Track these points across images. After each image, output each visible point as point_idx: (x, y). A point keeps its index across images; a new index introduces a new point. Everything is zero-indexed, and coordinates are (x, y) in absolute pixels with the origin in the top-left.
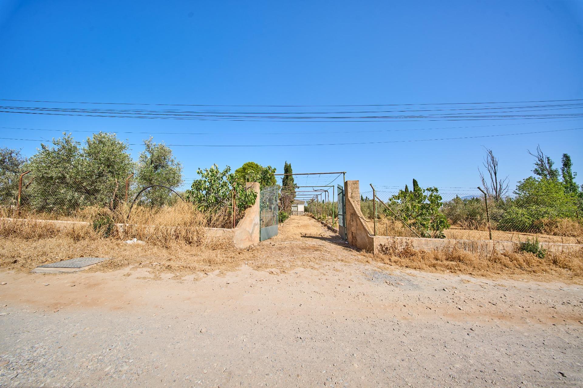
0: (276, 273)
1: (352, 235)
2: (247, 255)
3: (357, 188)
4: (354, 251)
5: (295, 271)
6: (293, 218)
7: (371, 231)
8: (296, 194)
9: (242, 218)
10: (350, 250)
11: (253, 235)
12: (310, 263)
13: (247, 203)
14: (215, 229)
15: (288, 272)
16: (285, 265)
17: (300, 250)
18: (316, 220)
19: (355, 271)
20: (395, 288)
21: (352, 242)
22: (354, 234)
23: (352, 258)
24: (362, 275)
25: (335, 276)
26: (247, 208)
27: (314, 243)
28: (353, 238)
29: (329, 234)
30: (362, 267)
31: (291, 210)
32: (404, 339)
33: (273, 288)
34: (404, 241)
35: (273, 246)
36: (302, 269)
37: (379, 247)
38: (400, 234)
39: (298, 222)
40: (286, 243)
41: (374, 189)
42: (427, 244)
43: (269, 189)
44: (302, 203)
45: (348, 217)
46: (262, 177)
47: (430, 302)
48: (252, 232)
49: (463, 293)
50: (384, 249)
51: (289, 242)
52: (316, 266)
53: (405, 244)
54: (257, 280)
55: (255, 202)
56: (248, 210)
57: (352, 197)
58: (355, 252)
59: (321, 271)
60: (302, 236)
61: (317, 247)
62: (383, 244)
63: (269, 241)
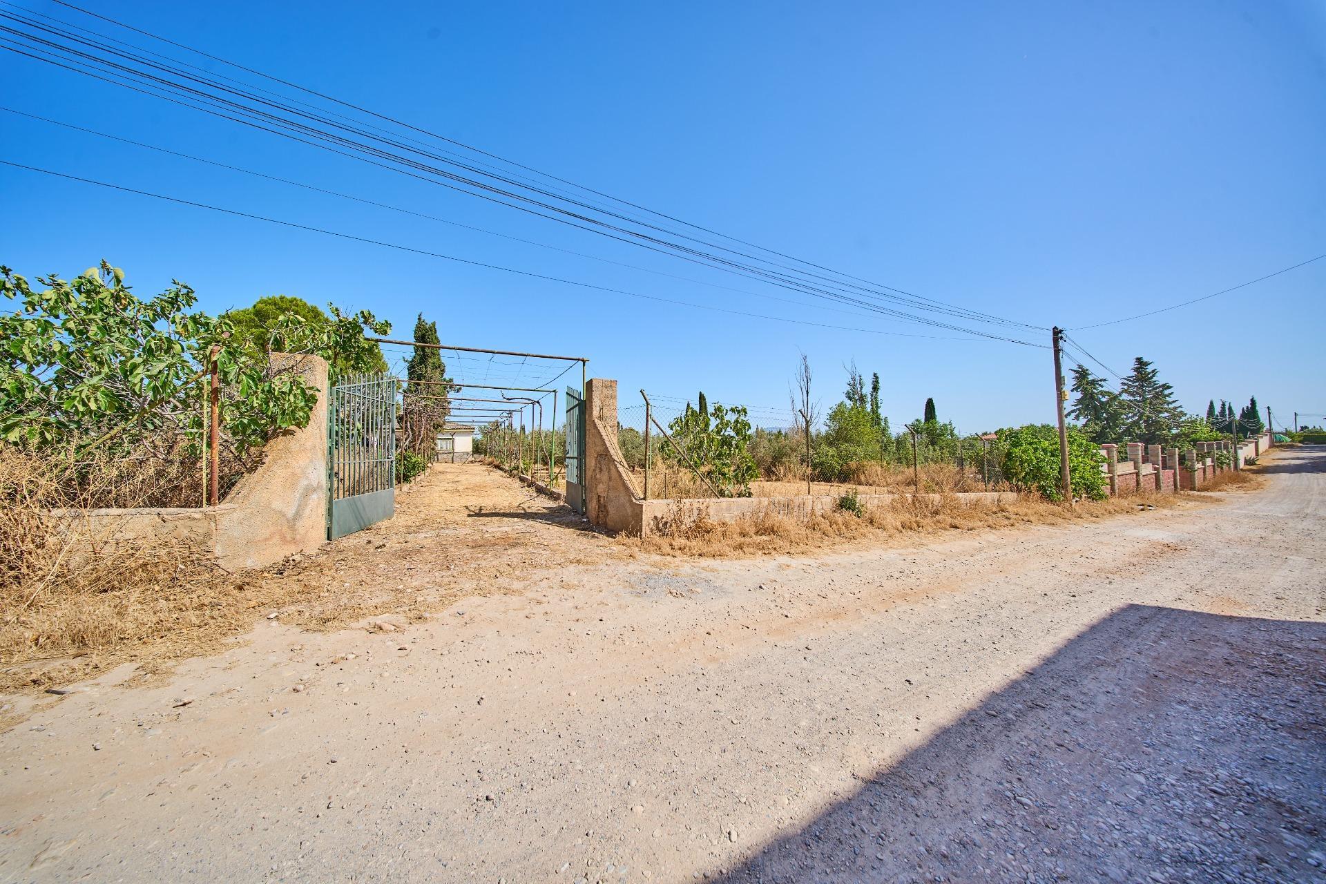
0: (393, 628)
1: (599, 501)
2: (275, 588)
3: (613, 397)
4: (601, 536)
5: (457, 610)
6: (441, 470)
7: (639, 490)
8: (451, 406)
9: (252, 470)
10: (594, 537)
11: (299, 524)
12: (500, 580)
13: (273, 419)
14: (114, 511)
15: (435, 616)
16: (422, 599)
17: (466, 550)
18: (505, 472)
19: (609, 580)
20: (689, 602)
21: (598, 517)
22: (602, 499)
23: (599, 552)
24: (625, 587)
25: (565, 602)
26: (275, 434)
27: (506, 529)
28: (599, 507)
29: (541, 504)
30: (623, 569)
31: (433, 449)
32: (719, 704)
33: (386, 674)
34: (696, 505)
35: (379, 550)
36: (477, 600)
37: (652, 523)
38: (687, 493)
39: (456, 479)
40: (422, 535)
41: (649, 401)
42: (728, 509)
43: (359, 381)
44: (468, 430)
45: (591, 462)
46: (337, 343)
47: (745, 615)
48: (298, 515)
49: (785, 588)
50: (661, 525)
51: (431, 533)
52: (517, 585)
53: (695, 512)
54: (320, 663)
55: (308, 418)
56: (278, 443)
57: (601, 418)
58: (603, 540)
59: (530, 595)
60: (472, 513)
61: (514, 537)
62: (659, 516)
63: (364, 536)
